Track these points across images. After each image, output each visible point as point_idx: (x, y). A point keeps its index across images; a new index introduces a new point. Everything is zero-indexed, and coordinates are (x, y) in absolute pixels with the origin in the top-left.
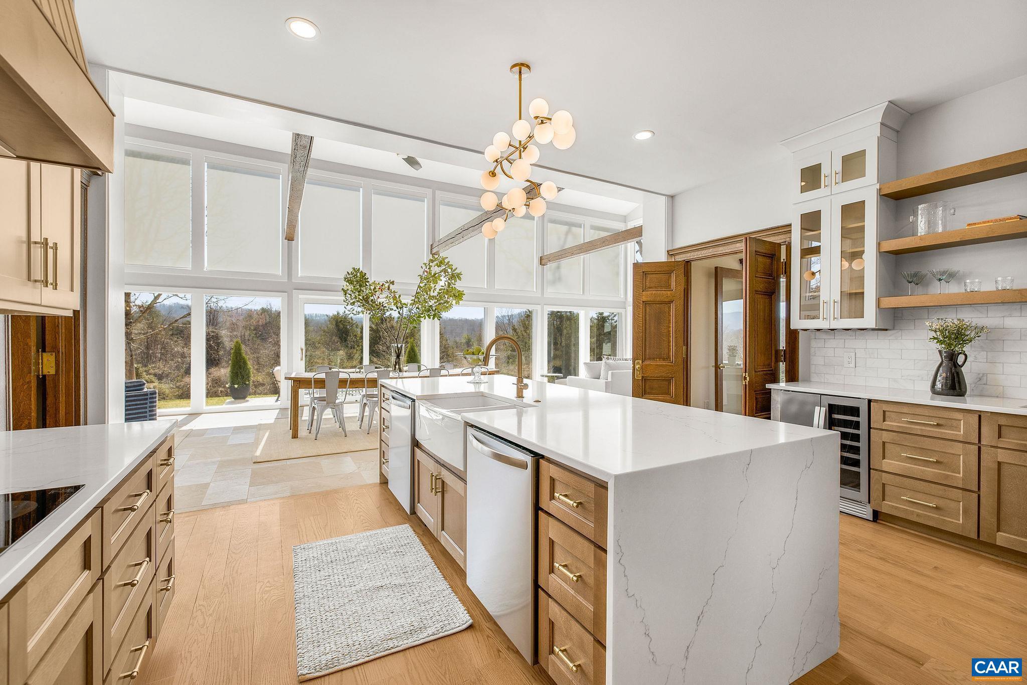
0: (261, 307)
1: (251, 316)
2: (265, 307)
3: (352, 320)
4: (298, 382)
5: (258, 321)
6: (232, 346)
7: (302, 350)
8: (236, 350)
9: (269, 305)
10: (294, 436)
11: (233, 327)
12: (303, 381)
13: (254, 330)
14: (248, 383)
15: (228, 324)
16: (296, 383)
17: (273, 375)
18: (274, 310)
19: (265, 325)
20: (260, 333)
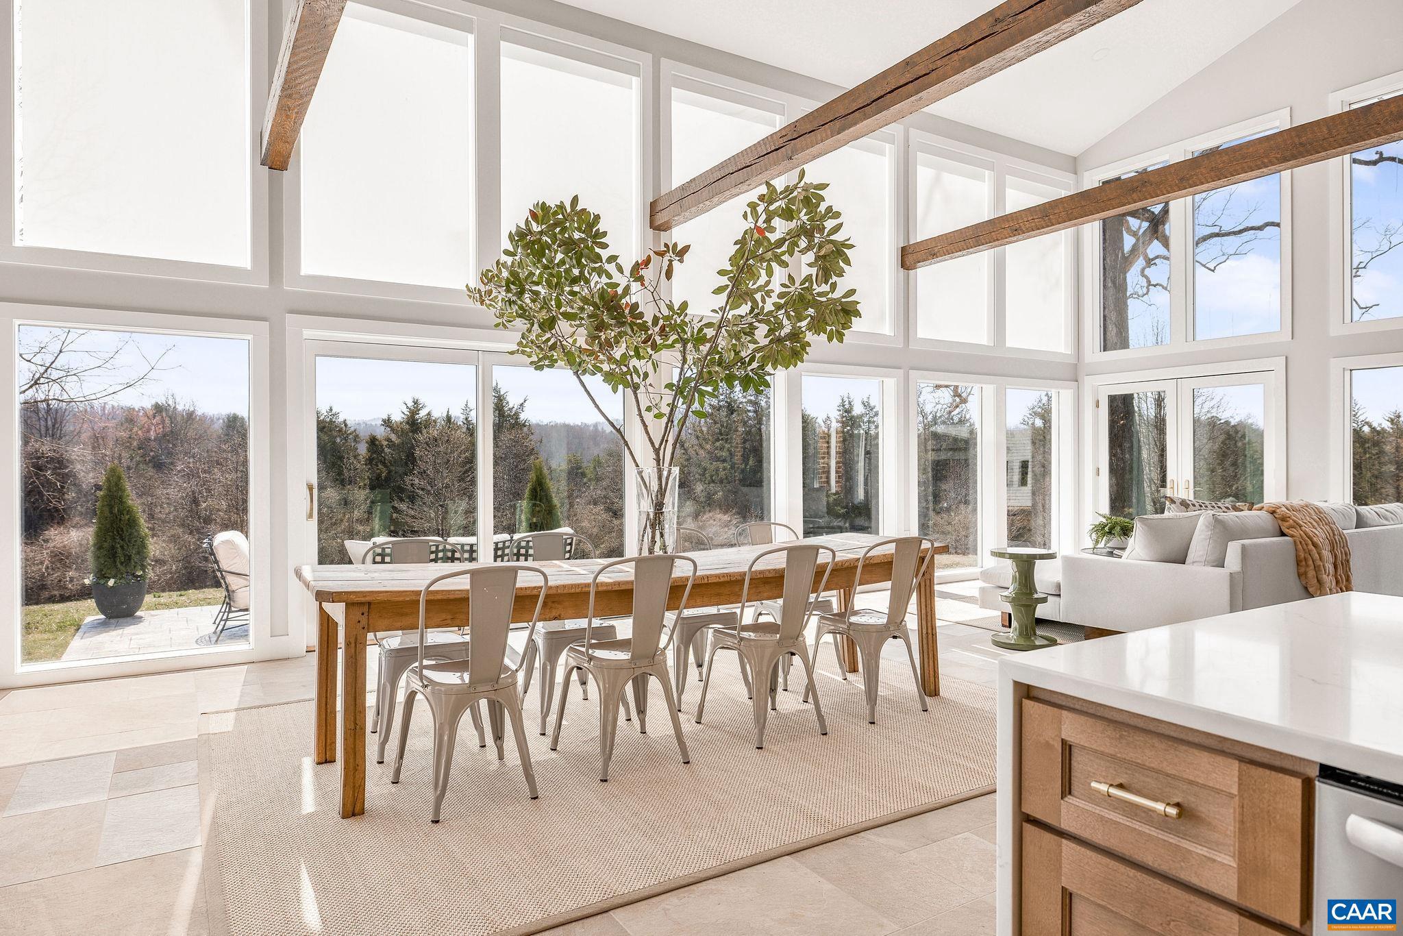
0: (153, 402)
1: (132, 420)
2: (161, 401)
3: (346, 425)
4: (365, 609)
5: (148, 431)
6: (101, 481)
7: (310, 488)
8: (109, 489)
9: (170, 397)
10: (350, 808)
11: (97, 441)
12: (380, 603)
13: (139, 449)
14: (140, 573)
15: (84, 436)
16: (357, 612)
17: (212, 553)
18: (180, 408)
19: (163, 438)
20: (152, 454)
